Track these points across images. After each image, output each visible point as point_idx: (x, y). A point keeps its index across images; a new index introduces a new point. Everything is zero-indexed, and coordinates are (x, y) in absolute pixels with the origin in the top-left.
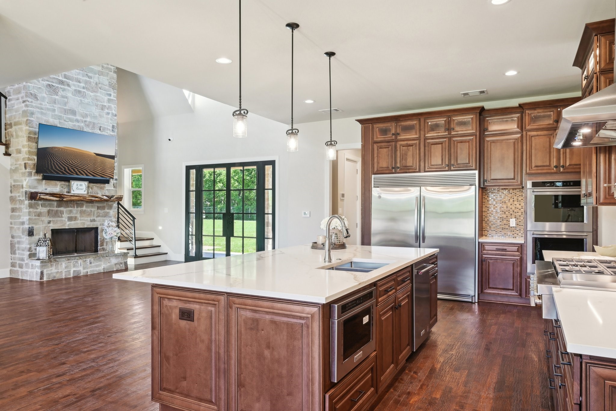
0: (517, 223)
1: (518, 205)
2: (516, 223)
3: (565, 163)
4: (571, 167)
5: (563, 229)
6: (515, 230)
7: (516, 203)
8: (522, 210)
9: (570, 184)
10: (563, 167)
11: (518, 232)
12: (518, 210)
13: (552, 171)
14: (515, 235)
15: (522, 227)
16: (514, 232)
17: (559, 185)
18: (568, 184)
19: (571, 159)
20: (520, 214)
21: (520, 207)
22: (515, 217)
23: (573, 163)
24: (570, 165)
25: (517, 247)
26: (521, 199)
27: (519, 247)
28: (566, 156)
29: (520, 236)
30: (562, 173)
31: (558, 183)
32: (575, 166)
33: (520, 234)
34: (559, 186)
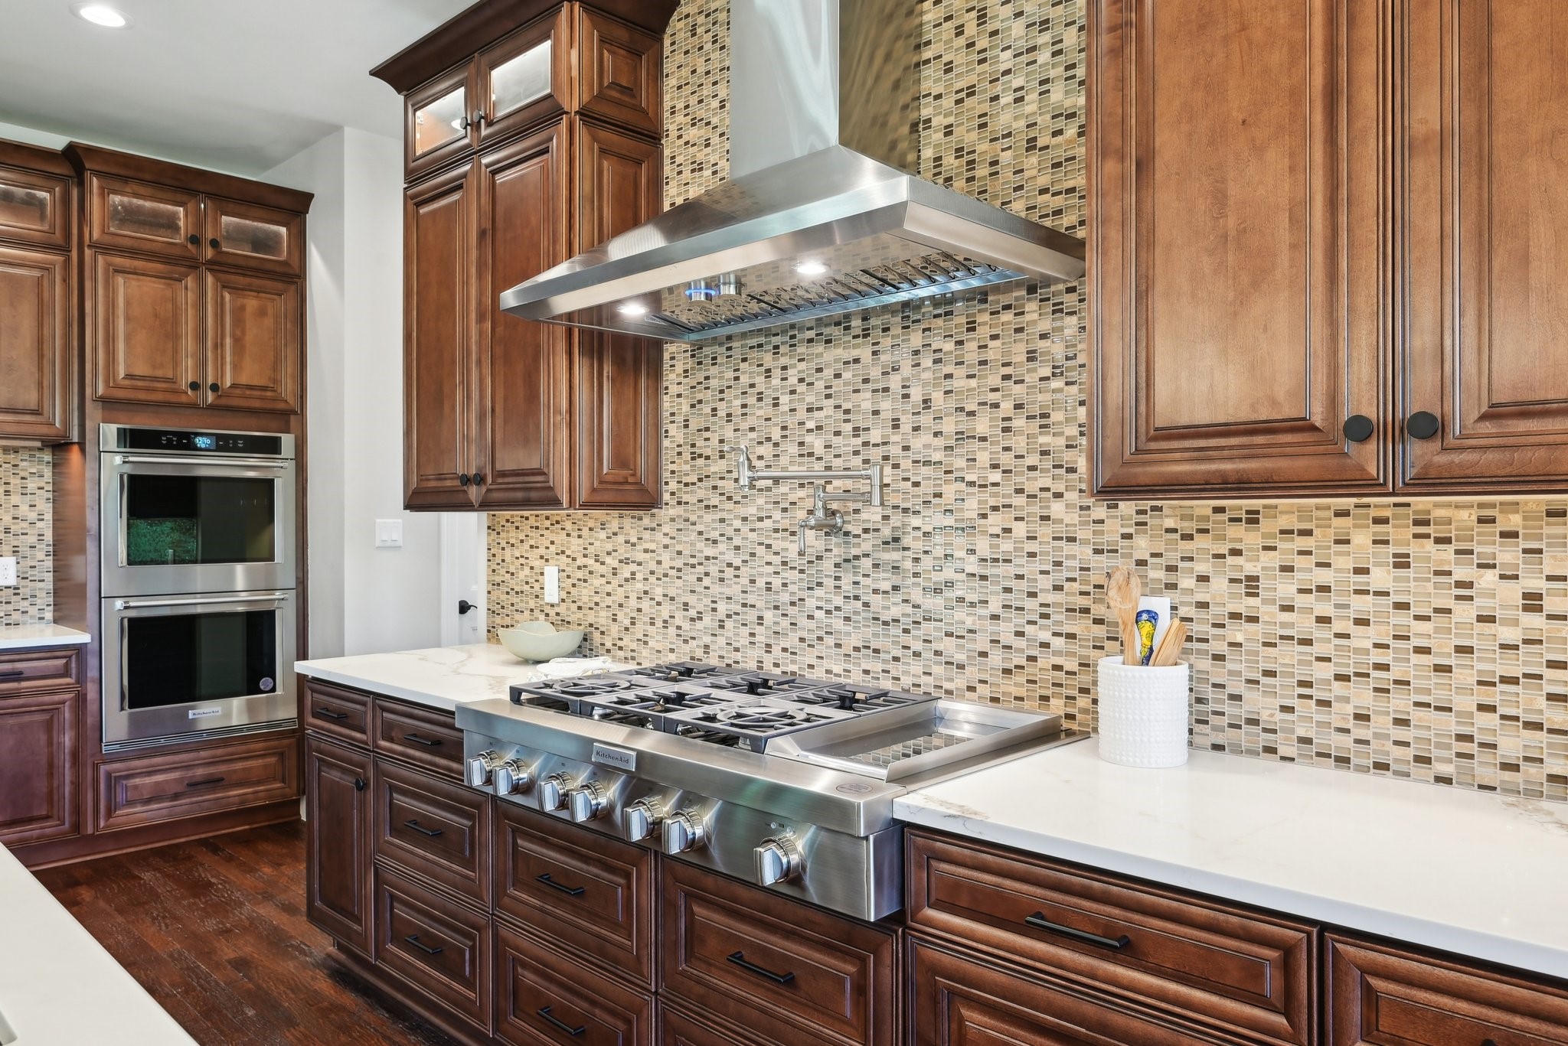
0: (23, 573)
1: (24, 509)
2: (18, 571)
3: (222, 377)
4: (238, 391)
5: (240, 583)
6: (14, 599)
7: (15, 499)
8: (40, 524)
9: (235, 444)
10: (215, 388)
11: (26, 603)
12: (25, 525)
13: (183, 399)
14: (16, 616)
15: (41, 585)
16: (10, 607)
17: (203, 446)
18: (233, 443)
19: (236, 367)
20: (32, 539)
21: (32, 516)
22: (14, 552)
23: (244, 380)
24: (234, 386)
25: (64, 661)
26: (35, 485)
27: (70, 657)
28: (223, 358)
29: (32, 617)
30: (212, 407)
31: (200, 438)
32: (248, 392)
33: (33, 611)
34: (201, 449)
